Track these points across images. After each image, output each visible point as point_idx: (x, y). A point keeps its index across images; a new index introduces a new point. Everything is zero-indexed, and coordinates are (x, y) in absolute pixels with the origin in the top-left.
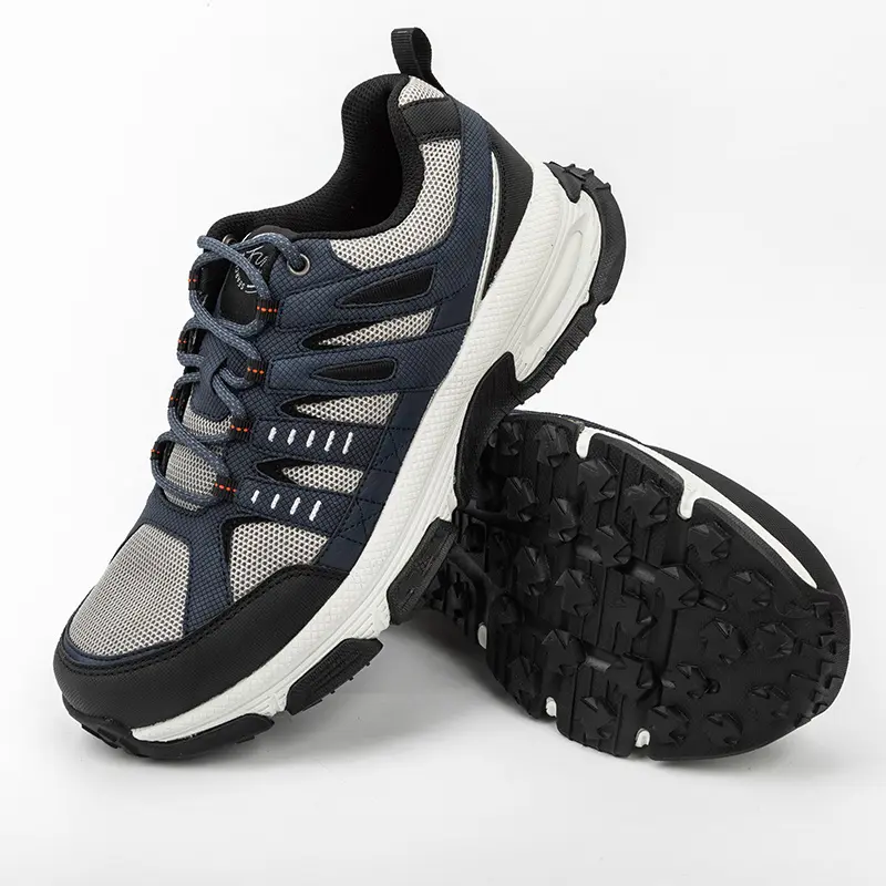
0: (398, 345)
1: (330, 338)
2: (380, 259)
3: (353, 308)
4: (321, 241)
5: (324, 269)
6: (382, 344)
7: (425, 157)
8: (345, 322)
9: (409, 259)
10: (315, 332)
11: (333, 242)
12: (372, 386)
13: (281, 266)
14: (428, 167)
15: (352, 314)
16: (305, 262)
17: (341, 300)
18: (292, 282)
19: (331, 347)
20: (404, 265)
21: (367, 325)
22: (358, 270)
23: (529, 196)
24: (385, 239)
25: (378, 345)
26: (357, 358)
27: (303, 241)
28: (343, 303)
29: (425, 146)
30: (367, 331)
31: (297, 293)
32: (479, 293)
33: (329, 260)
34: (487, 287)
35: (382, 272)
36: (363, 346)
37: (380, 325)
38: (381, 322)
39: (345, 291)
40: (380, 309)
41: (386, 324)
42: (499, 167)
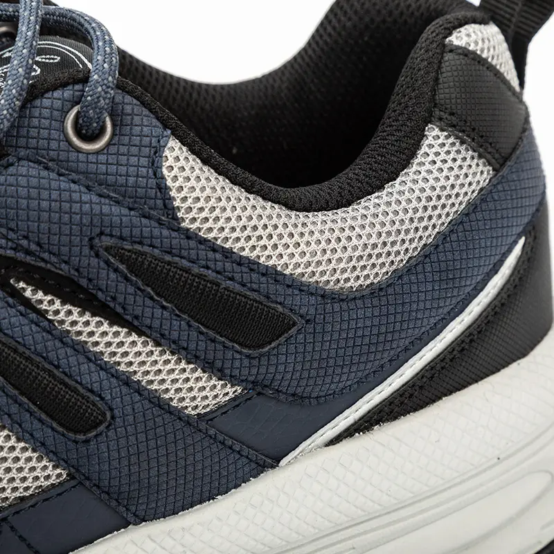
0: (137, 398)
1: (38, 285)
2: (226, 233)
3: (116, 270)
4: (155, 122)
5: (123, 170)
6: (110, 370)
7: (424, 149)
8: (84, 282)
9: (273, 275)
10: (21, 256)
11: (174, 143)
12: (37, 424)
13: (58, 104)
14: (415, 168)
15: (108, 281)
16: (102, 130)
17: (107, 241)
18: (54, 145)
19: (27, 303)
20: (254, 276)
21: (115, 318)
22: (175, 218)
23: (523, 354)
24: (259, 211)
25: (104, 367)
26: (52, 355)
27: (128, 99)
28: (107, 249)
29: (436, 132)
30: (105, 327)
31: (47, 168)
32: (330, 431)
33: (144, 161)
34: (349, 433)
35: (211, 255)
36: (80, 349)
37: (134, 337)
38: (140, 334)
39: (126, 232)
40: (158, 312)
41: (145, 344)
42: (516, 269)
